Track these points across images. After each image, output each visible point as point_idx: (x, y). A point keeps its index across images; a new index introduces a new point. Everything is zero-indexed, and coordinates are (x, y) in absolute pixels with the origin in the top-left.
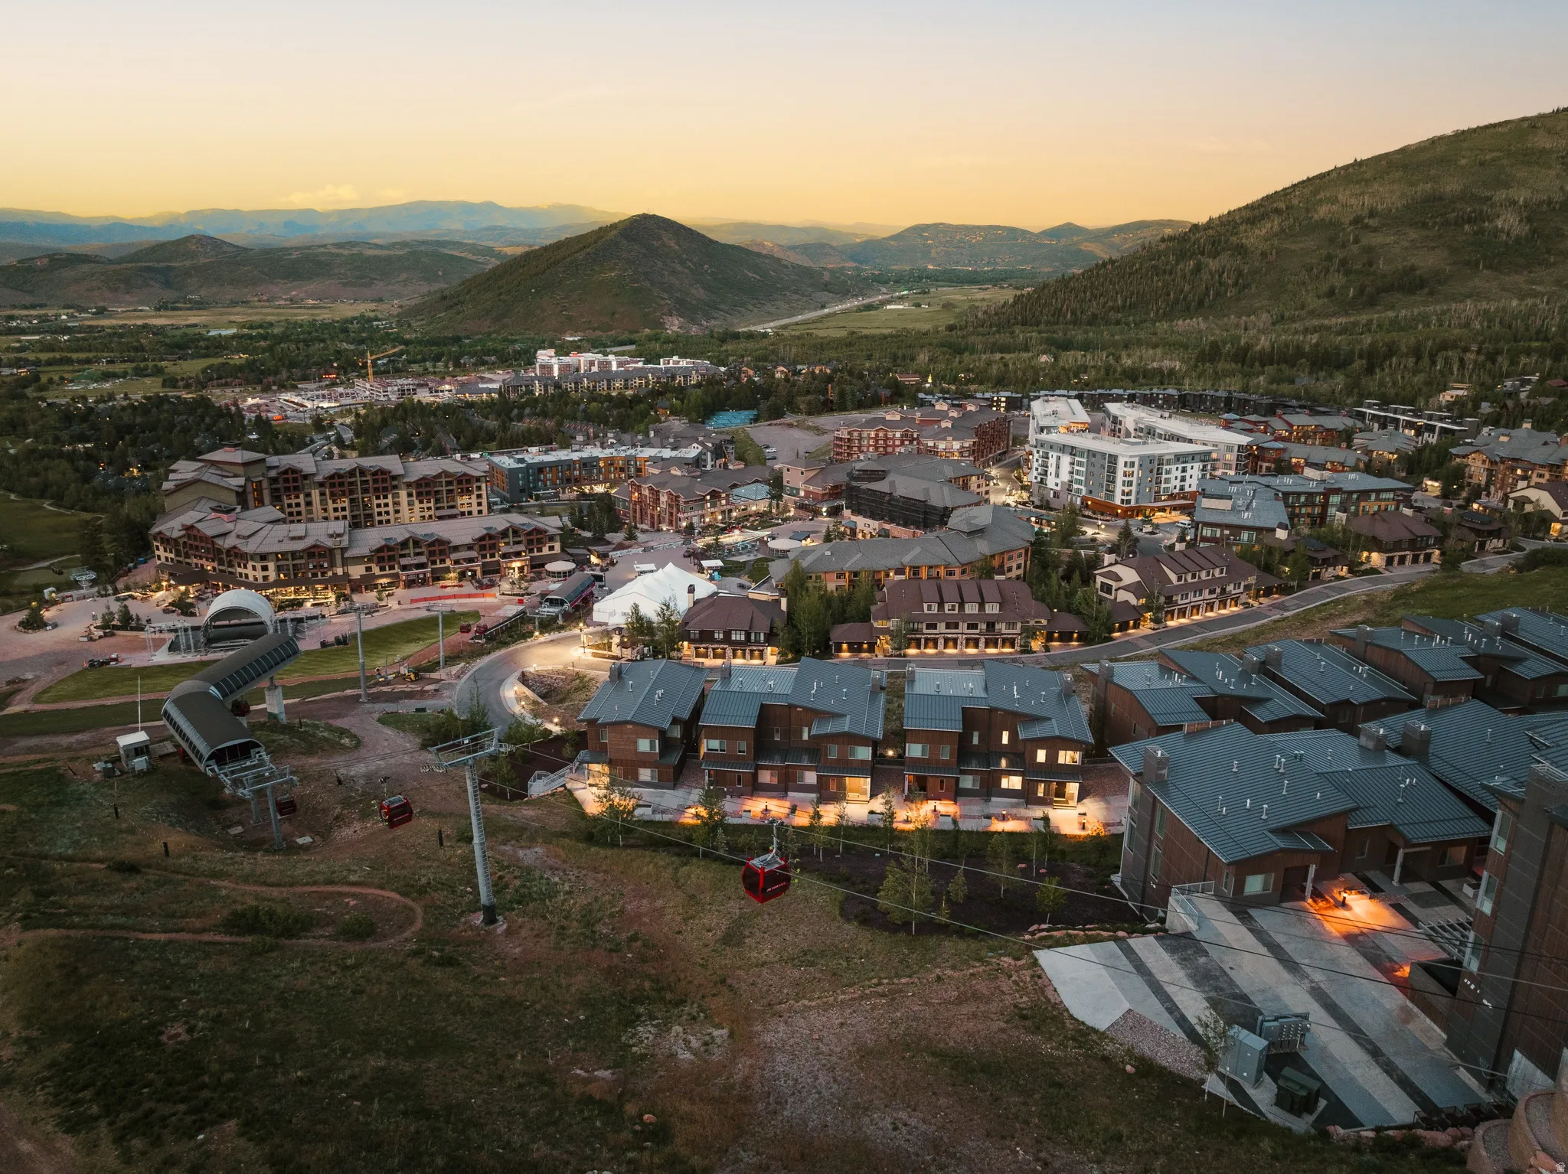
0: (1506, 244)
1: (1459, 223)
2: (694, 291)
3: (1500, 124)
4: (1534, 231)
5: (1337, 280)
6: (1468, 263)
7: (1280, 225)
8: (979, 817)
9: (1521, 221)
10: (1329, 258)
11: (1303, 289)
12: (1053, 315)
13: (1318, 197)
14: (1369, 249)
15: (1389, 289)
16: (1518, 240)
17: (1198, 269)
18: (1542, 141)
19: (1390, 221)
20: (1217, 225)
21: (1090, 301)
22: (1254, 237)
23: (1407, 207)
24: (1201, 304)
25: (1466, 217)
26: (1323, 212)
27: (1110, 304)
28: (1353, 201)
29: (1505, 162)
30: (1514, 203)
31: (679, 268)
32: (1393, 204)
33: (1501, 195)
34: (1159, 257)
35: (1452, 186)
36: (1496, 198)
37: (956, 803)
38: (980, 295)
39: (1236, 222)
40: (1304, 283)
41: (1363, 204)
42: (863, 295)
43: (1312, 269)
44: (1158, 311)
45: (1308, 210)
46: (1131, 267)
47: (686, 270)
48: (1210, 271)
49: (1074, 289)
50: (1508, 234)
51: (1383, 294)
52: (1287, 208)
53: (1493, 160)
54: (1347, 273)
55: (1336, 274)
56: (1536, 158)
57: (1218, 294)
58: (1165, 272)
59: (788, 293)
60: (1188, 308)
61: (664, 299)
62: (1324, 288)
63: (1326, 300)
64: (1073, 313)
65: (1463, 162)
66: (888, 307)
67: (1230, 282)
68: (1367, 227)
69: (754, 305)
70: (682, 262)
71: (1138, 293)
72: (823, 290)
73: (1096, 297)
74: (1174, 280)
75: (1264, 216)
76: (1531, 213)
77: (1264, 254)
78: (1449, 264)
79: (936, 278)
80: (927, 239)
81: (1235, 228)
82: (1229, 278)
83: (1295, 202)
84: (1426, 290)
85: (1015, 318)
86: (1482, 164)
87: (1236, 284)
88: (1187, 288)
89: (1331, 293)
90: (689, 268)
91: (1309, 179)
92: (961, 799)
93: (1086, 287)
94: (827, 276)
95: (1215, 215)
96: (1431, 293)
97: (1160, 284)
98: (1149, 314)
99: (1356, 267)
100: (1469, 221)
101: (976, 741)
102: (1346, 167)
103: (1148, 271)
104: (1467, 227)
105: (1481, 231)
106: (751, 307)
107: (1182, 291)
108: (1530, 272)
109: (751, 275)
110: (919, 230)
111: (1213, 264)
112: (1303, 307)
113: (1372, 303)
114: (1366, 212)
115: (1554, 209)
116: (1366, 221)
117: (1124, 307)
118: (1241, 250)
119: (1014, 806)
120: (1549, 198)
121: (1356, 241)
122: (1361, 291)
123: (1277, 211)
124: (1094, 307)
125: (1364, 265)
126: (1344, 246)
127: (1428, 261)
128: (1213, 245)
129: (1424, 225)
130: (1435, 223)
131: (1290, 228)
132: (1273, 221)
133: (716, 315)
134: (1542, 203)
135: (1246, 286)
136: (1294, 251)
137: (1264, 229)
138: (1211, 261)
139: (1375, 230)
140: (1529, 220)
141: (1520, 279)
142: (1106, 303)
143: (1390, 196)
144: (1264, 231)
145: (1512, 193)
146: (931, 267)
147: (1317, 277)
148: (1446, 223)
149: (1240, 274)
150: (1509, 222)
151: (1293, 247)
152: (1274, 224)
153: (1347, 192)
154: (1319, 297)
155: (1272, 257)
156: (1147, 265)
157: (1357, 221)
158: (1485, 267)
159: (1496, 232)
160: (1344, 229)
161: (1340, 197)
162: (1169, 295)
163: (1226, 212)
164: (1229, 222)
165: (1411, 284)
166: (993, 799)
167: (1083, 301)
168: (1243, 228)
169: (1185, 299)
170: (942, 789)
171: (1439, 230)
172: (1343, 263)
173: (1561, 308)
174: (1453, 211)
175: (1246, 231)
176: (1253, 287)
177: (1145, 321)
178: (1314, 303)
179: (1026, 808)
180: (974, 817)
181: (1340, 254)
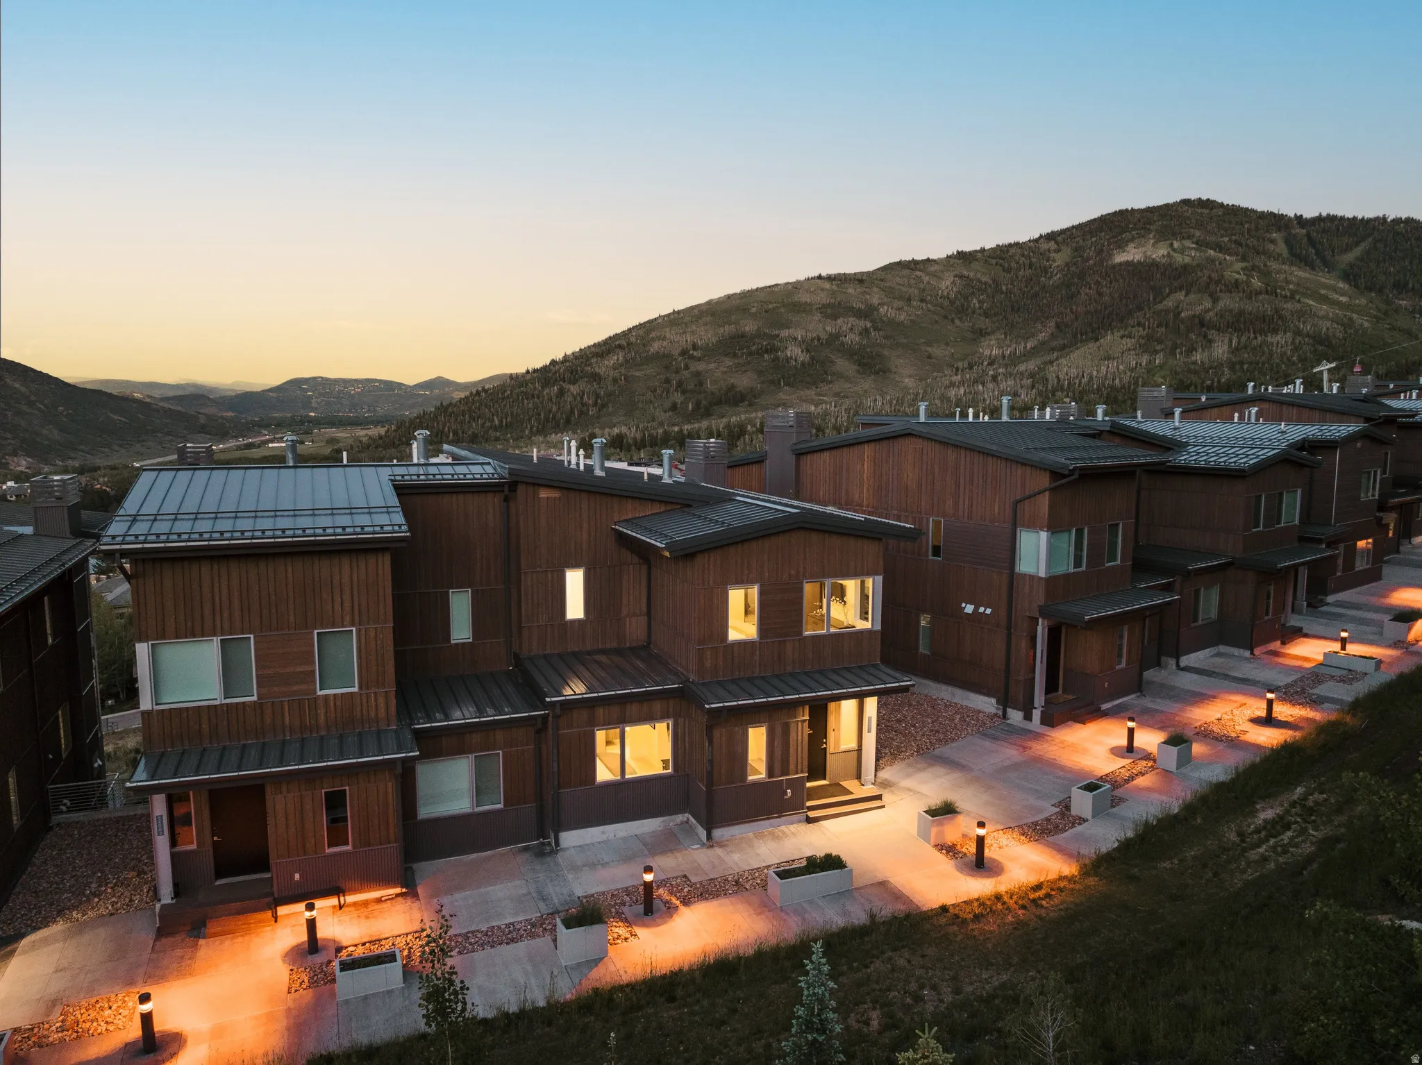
0: (796, 367)
1: (760, 353)
2: (45, 432)
3: (773, 286)
4: (812, 358)
5: (678, 398)
6: (772, 382)
7: (624, 357)
8: (540, 927)
9: (802, 352)
10: (667, 381)
11: (651, 406)
12: (437, 436)
13: (651, 336)
14: (698, 374)
15: (719, 403)
16: (803, 364)
17: (562, 392)
18: (805, 298)
19: (710, 352)
20: (573, 359)
21: (469, 422)
22: (605, 367)
23: (719, 342)
24: (568, 421)
25: (764, 348)
26: (656, 347)
27: (488, 424)
28: (677, 340)
29: (783, 310)
30: (795, 339)
31: (25, 408)
32: (709, 340)
33: (785, 333)
34: (527, 385)
35: (749, 326)
36: (782, 335)
37: (411, 892)
38: (363, 433)
39: (587, 356)
40: (651, 402)
41: (687, 341)
42: (243, 436)
43: (655, 390)
44: (531, 428)
45: (644, 345)
46: (503, 393)
47: (36, 412)
48: (572, 394)
49: (453, 412)
50: (796, 361)
51: (715, 407)
52: (628, 344)
53: (774, 309)
54: (684, 392)
55: (676, 393)
56: (801, 308)
57: (581, 413)
58: (533, 396)
59: (160, 435)
60: (558, 425)
61: (6, 439)
62: (668, 404)
63: (670, 413)
64: (455, 433)
65: (754, 310)
66: (270, 445)
67: (590, 402)
68: (692, 357)
69: (121, 446)
70: (31, 404)
71: (512, 414)
72: (200, 432)
73: (474, 420)
74: (542, 403)
75: (609, 352)
76: (808, 346)
77: (615, 381)
78: (760, 383)
79: (317, 422)
80: (307, 390)
81: (587, 360)
82: (589, 399)
83: (633, 339)
84: (747, 403)
85: (400, 440)
86: (766, 312)
87: (595, 404)
88: (554, 408)
89: (674, 407)
90: (39, 409)
91: (640, 324)
92: (427, 870)
93: (463, 411)
94: (202, 420)
95: (569, 352)
96: (750, 405)
97: (531, 405)
98: (524, 431)
99: (689, 387)
100: (767, 351)
101: (461, 630)
102: (668, 315)
103: (518, 396)
104: (766, 356)
105: (777, 358)
106: (116, 448)
107: (550, 411)
108: (817, 388)
109: (116, 417)
110: (297, 383)
111: (574, 389)
112: (654, 420)
113: (708, 414)
114: (690, 347)
115: (822, 344)
116: (691, 352)
117: (501, 426)
118: (596, 377)
119: (666, 843)
120: (818, 336)
121: (687, 367)
122: (698, 405)
123: (620, 347)
124: (475, 427)
125: (696, 385)
126: (677, 372)
127: (744, 381)
128: (572, 373)
129: (735, 355)
130: (743, 353)
131: (634, 359)
132: (618, 355)
133: (73, 455)
134: (813, 339)
135: (604, 406)
136: (639, 377)
137: (612, 360)
138: (571, 387)
139: (699, 359)
140: (808, 351)
141: (811, 393)
142: (484, 423)
143: (705, 335)
144: (612, 362)
145: (792, 332)
146: (313, 414)
147: (661, 396)
148: (751, 354)
149: (598, 396)
150: (795, 352)
151: (637, 374)
152: (619, 357)
153: (673, 332)
154: (665, 412)
155: (622, 383)
156: (517, 390)
157: (684, 353)
158: (786, 384)
159: (788, 359)
160: (675, 359)
161: (668, 335)
162: (539, 415)
163: (578, 350)
164: (582, 357)
165: (735, 398)
166: (570, 838)
167: (462, 422)
168: (594, 360)
169: (554, 417)
170: (337, 838)
171: (746, 358)
172: (680, 384)
173: (846, 409)
174: (754, 344)
175: (597, 362)
176: (610, 405)
177: (522, 437)
178: (661, 416)
179: (710, 842)
180: (509, 935)
181: (675, 379)
